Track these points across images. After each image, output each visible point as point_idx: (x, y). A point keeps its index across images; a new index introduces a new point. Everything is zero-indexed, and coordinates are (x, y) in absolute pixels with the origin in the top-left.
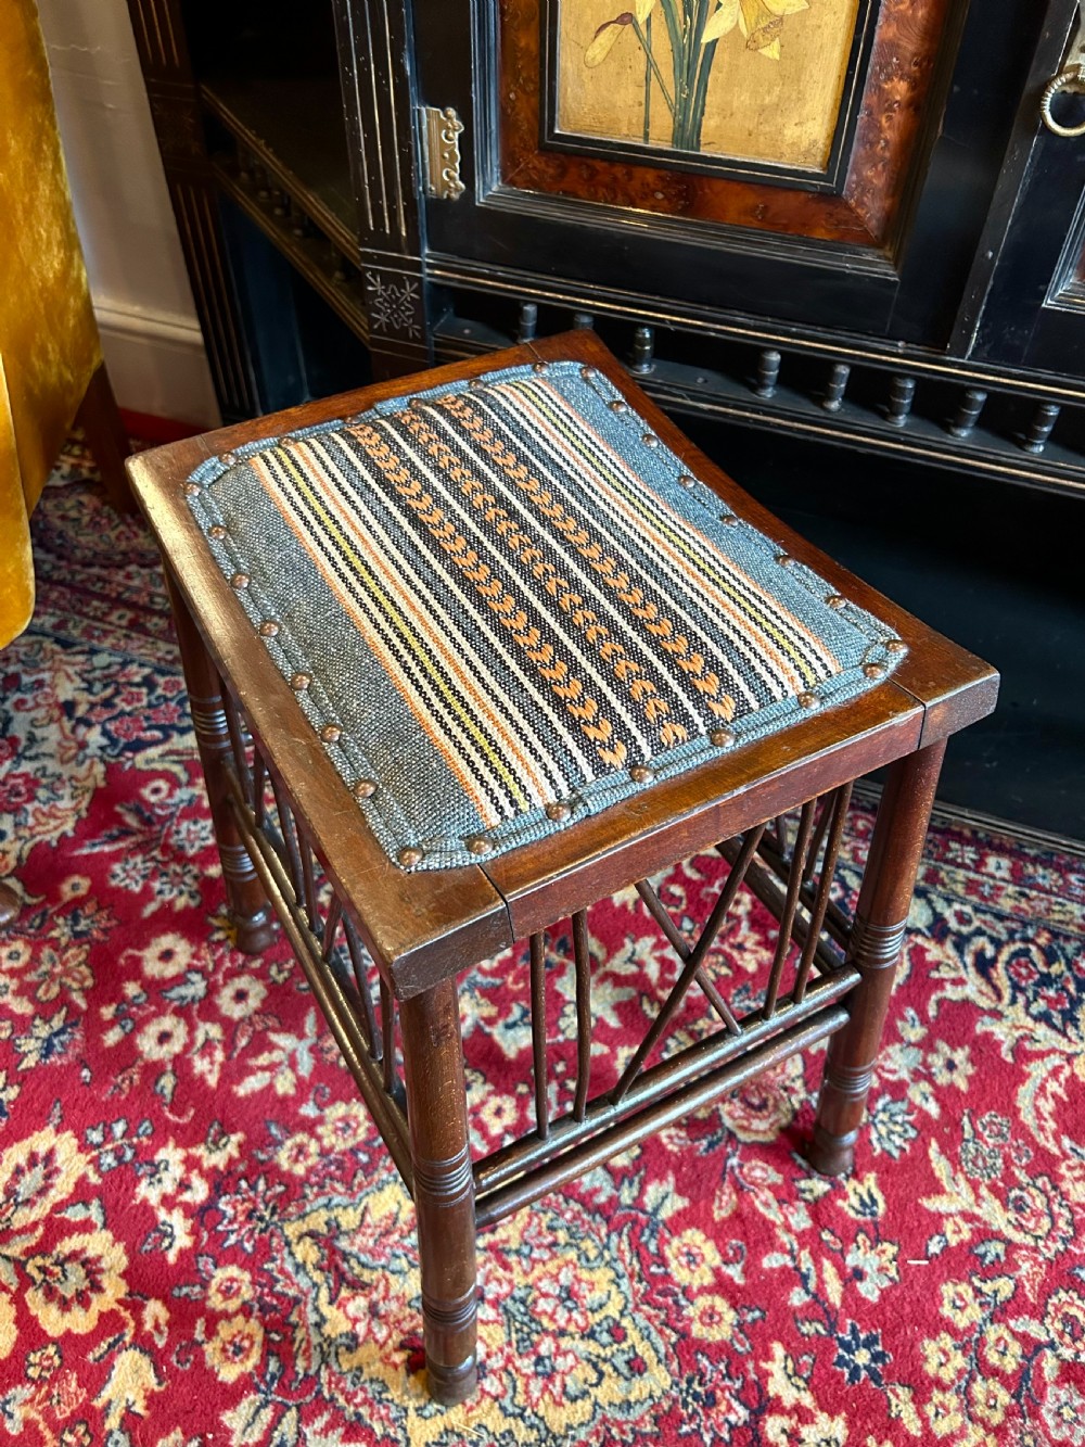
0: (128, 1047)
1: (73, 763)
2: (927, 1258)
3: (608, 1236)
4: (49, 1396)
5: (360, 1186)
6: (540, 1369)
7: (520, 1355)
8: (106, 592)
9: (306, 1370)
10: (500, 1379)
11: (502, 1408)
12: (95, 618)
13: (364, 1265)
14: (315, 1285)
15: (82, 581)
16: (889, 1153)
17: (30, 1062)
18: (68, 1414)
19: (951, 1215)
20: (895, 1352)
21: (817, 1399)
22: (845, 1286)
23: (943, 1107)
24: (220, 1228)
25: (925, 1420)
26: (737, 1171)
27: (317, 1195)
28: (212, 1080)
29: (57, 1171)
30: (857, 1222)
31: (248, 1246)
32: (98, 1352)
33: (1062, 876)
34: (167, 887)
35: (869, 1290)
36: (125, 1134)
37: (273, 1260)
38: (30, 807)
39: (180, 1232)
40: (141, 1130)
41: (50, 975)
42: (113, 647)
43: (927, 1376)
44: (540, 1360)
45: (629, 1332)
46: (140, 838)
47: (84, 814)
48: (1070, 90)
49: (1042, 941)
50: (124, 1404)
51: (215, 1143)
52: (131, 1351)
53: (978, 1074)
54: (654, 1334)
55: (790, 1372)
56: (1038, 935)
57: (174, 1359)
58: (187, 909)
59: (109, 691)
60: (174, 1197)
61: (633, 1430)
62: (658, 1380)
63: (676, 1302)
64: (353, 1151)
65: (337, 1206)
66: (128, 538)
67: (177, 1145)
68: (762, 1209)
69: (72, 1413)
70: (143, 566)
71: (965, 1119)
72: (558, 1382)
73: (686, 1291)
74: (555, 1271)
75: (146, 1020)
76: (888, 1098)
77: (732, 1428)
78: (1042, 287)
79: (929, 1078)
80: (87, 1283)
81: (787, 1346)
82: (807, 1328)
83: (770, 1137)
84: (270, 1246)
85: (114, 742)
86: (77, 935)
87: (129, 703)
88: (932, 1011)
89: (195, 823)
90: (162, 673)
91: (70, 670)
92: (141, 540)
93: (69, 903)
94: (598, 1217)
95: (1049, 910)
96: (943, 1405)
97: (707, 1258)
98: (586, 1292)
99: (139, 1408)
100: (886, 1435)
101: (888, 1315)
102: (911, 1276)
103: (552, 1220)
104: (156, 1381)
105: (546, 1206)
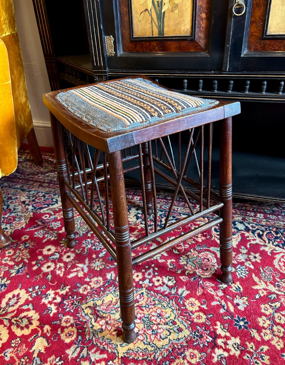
0: (39, 270)
1: (25, 213)
2: (256, 299)
3: (169, 301)
4: (17, 350)
6: (153, 333)
7: (148, 330)
8: (33, 180)
9: (89, 338)
10: (143, 336)
11: (144, 343)
12: (30, 185)
13: (103, 313)
14: (90, 318)
15: (27, 178)
16: (242, 277)
17: (13, 275)
18: (23, 354)
19: (261, 289)
20: (250, 321)
21: (231, 334)
22: (234, 307)
23: (254, 266)
24: (64, 307)
25: (261, 337)
26: (202, 284)
27: (90, 298)
28: (61, 275)
29: (20, 298)
30: (236, 293)
31: (72, 311)
32: (31, 339)
33: (277, 216)
34: (49, 236)
35: (241, 308)
36: (38, 289)
37: (79, 313)
38: (14, 222)
39: (54, 309)
40: (43, 287)
41: (19, 256)
42: (35, 190)
43: (260, 326)
44: (153, 331)
45: (177, 322)
46: (42, 227)
47: (28, 223)
48: (238, 7)
50: (38, 351)
51: (63, 289)
52: (40, 338)
53: (262, 259)
54: (184, 323)
55: (222, 328)
56: (273, 229)
57: (52, 338)
58: (54, 240)
59: (34, 198)
60: (52, 301)
61: (181, 345)
62: (186, 333)
63: (189, 315)
64: (100, 287)
65: (96, 300)
66: (38, 170)
67: (52, 290)
68: (210, 292)
69: (24, 354)
70: (42, 174)
71: (261, 268)
72: (159, 335)
73: (192, 312)
74: (156, 310)
75: (44, 264)
76: (240, 266)
77: (208, 342)
78: (240, 52)
79: (250, 260)
80: (28, 323)
81: (221, 322)
82: (225, 318)
83: (210, 276)
84: (78, 310)
85: (35, 208)
86: (26, 247)
87: (39, 200)
88: (248, 246)
89: (56, 222)
90: (47, 194)
91: (24, 195)
92: (41, 170)
93: (24, 241)
94: (166, 297)
95: (274, 224)
96: (266, 333)
97: (197, 304)
98: (165, 314)
99: (43, 351)
100: (251, 341)
101: (247, 313)
102: (252, 304)
103: (154, 299)
104: (47, 344)
105: (152, 296)
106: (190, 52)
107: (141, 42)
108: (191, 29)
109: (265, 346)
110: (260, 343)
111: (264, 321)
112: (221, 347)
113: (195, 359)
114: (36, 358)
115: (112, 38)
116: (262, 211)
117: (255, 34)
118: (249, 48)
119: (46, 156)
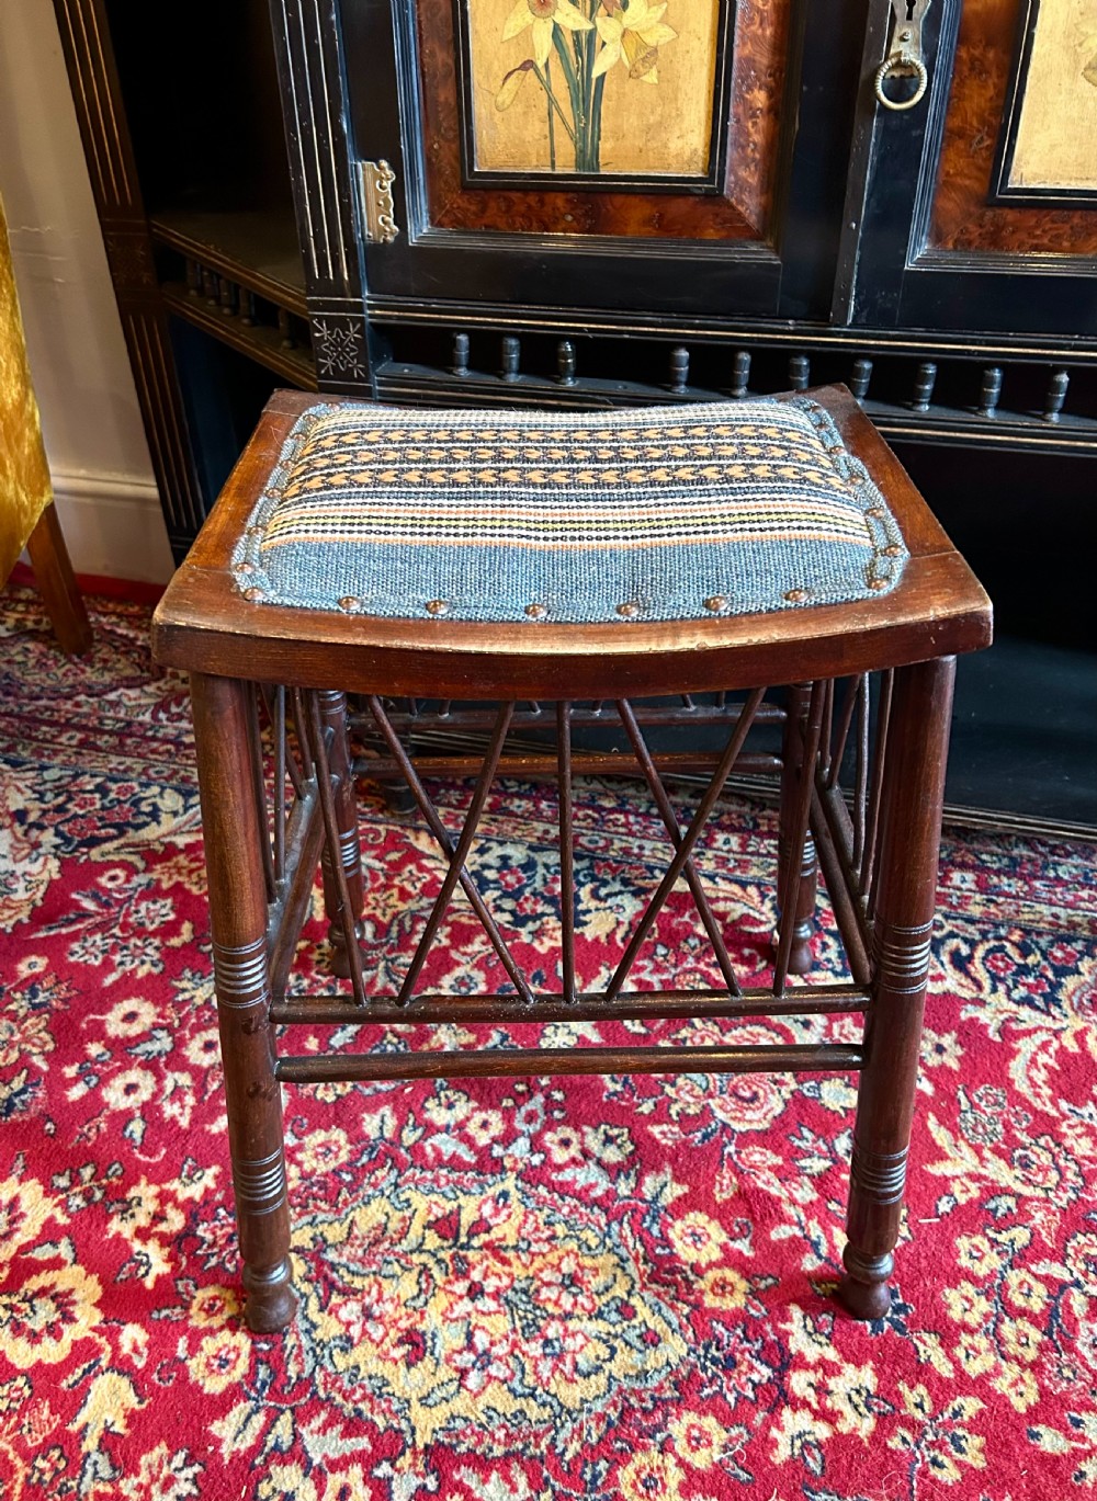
0: (93, 1103)
1: (27, 860)
2: (937, 1216)
3: (608, 1225)
4: (19, 1425)
5: (345, 1203)
7: (527, 1340)
8: (56, 718)
9: (299, 1374)
10: (507, 1364)
11: (511, 1390)
12: (45, 741)
13: (353, 1274)
14: (303, 1295)
15: (29, 712)
18: (40, 1440)
19: (957, 1177)
20: (917, 1303)
21: (841, 1351)
23: (936, 1085)
24: (199, 1252)
25: (956, 1362)
26: (735, 1157)
27: (300, 1215)
28: (184, 1122)
29: (23, 1215)
31: (230, 1267)
32: (71, 1379)
33: (1026, 883)
34: (129, 958)
36: (93, 1177)
39: (157, 1262)
40: (110, 1173)
41: (10, 1043)
42: (64, 763)
43: (953, 1322)
44: (548, 1342)
45: (638, 1309)
46: (99, 919)
47: (39, 903)
49: (1016, 937)
50: (102, 1425)
51: (190, 1177)
52: (108, 1375)
53: (967, 1054)
54: (665, 1310)
55: (811, 1330)
56: (1011, 933)
57: (155, 1377)
58: (150, 975)
59: (61, 799)
60: (149, 1229)
61: (652, 1398)
62: (675, 1348)
63: (686, 1279)
64: (336, 1172)
65: (323, 1222)
66: (75, 674)
67: (149, 1182)
68: (764, 1187)
69: (45, 1439)
70: (91, 696)
71: (960, 1093)
72: (568, 1360)
73: (696, 1268)
74: (556, 1262)
75: (112, 1074)
77: (755, 1386)
79: (921, 1061)
80: (58, 1315)
81: (805, 1307)
82: (823, 1290)
83: (765, 1125)
85: (68, 841)
86: (35, 1007)
87: (82, 807)
89: (155, 902)
90: (115, 781)
91: (21, 784)
92: (88, 675)
93: (26, 980)
94: (596, 1209)
95: (1017, 912)
96: (973, 1348)
97: (714, 1236)
98: (591, 1278)
99: (119, 1428)
100: (918, 1380)
101: (905, 1269)
102: (923, 1234)
103: (548, 1216)
104: (137, 1399)
105: (541, 1204)
106: (702, 242)
107: (507, 194)
108: (707, 149)
109: (970, 1400)
110: (949, 1386)
111: (967, 1299)
112: (806, 1404)
113: (704, 1452)
114: (95, 1456)
115: (389, 172)
116: (970, 858)
117: (959, 180)
118: (938, 237)
119: (105, 614)
